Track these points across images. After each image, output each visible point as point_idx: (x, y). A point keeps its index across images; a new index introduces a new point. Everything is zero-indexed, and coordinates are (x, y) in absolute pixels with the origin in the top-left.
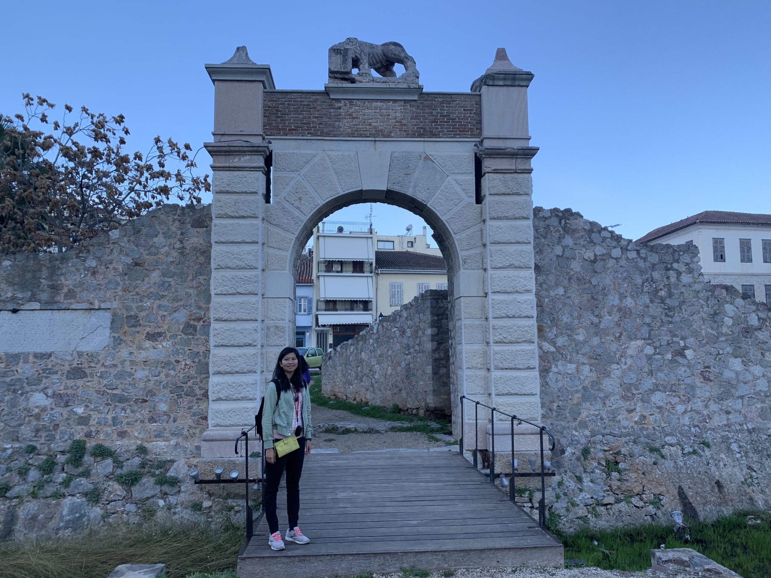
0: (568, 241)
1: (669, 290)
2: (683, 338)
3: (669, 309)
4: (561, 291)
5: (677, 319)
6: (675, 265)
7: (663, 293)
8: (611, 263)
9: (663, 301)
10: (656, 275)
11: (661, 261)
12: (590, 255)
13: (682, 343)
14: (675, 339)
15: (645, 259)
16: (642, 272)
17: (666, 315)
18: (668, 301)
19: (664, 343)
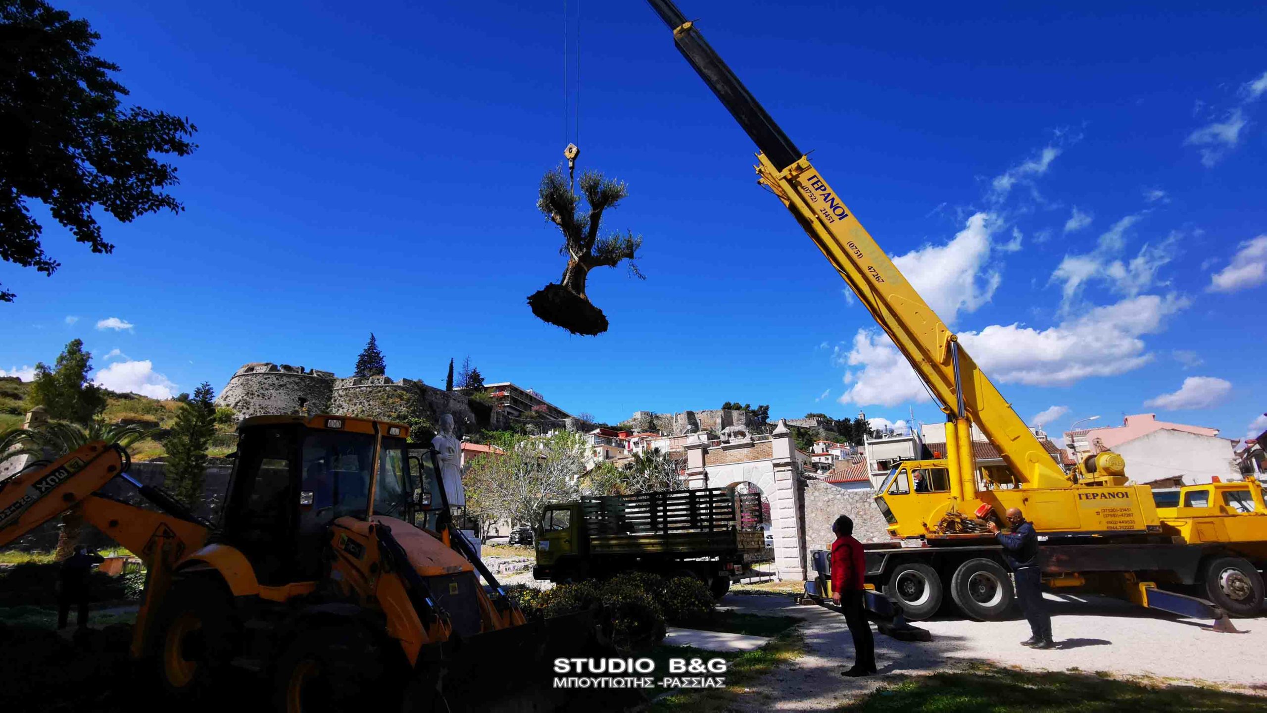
0: (817, 494)
1: (865, 511)
2: (872, 533)
3: (865, 520)
4: (813, 515)
5: (869, 524)
6: (868, 500)
7: (861, 513)
8: (836, 502)
9: (862, 517)
10: (858, 505)
11: (861, 498)
12: (826, 498)
13: (871, 535)
14: (868, 533)
15: (852, 498)
16: (851, 504)
17: (863, 523)
18: (864, 516)
19: (862, 535)
